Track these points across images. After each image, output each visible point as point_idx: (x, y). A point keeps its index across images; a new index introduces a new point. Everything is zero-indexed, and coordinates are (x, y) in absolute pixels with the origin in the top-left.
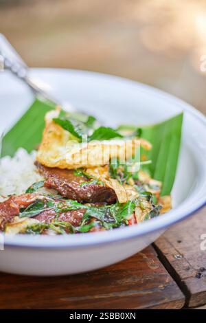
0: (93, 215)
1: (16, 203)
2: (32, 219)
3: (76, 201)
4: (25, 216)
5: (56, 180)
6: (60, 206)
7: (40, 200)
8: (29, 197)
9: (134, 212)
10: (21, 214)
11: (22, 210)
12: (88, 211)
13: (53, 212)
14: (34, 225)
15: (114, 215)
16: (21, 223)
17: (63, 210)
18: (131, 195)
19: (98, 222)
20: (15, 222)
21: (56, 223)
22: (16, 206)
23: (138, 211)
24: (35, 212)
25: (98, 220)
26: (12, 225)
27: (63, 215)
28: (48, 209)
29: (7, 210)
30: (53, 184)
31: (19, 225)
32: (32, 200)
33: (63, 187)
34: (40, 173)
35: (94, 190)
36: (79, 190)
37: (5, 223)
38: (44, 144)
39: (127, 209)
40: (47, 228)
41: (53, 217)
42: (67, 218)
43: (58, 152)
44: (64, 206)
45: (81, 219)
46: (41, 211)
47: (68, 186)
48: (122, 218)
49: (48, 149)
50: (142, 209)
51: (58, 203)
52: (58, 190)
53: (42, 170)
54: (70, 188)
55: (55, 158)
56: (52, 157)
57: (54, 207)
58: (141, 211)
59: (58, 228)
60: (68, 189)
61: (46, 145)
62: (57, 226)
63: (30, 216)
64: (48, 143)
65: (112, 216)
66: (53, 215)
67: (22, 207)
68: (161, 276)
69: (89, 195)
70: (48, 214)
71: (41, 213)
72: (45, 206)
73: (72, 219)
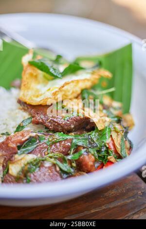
0: (80, 144)
1: (13, 142)
2: (29, 155)
3: (62, 133)
4: (24, 153)
5: (42, 116)
6: (50, 139)
7: (33, 137)
8: (23, 135)
9: (111, 136)
10: (19, 151)
11: (19, 148)
12: (74, 141)
13: (45, 145)
14: (32, 160)
15: (95, 141)
16: (21, 159)
17: (53, 142)
18: (106, 121)
19: (85, 149)
20: (16, 160)
21: (50, 155)
22: (14, 146)
23: (114, 135)
24: (30, 148)
25: (84, 148)
26: (13, 163)
27: (53, 147)
28: (41, 144)
29: (7, 149)
30: (41, 121)
31: (19, 162)
32: (27, 138)
33: (50, 122)
34: (25, 110)
35: (76, 121)
36: (64, 123)
37: (7, 161)
38: (25, 85)
39: (105, 134)
40: (43, 161)
41: (46, 149)
42: (57, 148)
43: (38, 90)
44: (54, 139)
45: (69, 148)
46: (35, 146)
47: (54, 121)
48: (103, 142)
49: (28, 88)
50: (117, 132)
51: (48, 137)
52: (45, 126)
53: (26, 108)
54: (56, 122)
55: (37, 97)
56: (34, 96)
57: (45, 141)
58: (116, 134)
59: (52, 160)
60: (54, 123)
61: (26, 86)
62: (51, 157)
63: (27, 152)
64: (28, 83)
65: (94, 142)
66: (45, 148)
67: (19, 144)
68: (137, 183)
69: (72, 126)
70: (42, 148)
71: (35, 148)
72: (38, 141)
73: (61, 148)
